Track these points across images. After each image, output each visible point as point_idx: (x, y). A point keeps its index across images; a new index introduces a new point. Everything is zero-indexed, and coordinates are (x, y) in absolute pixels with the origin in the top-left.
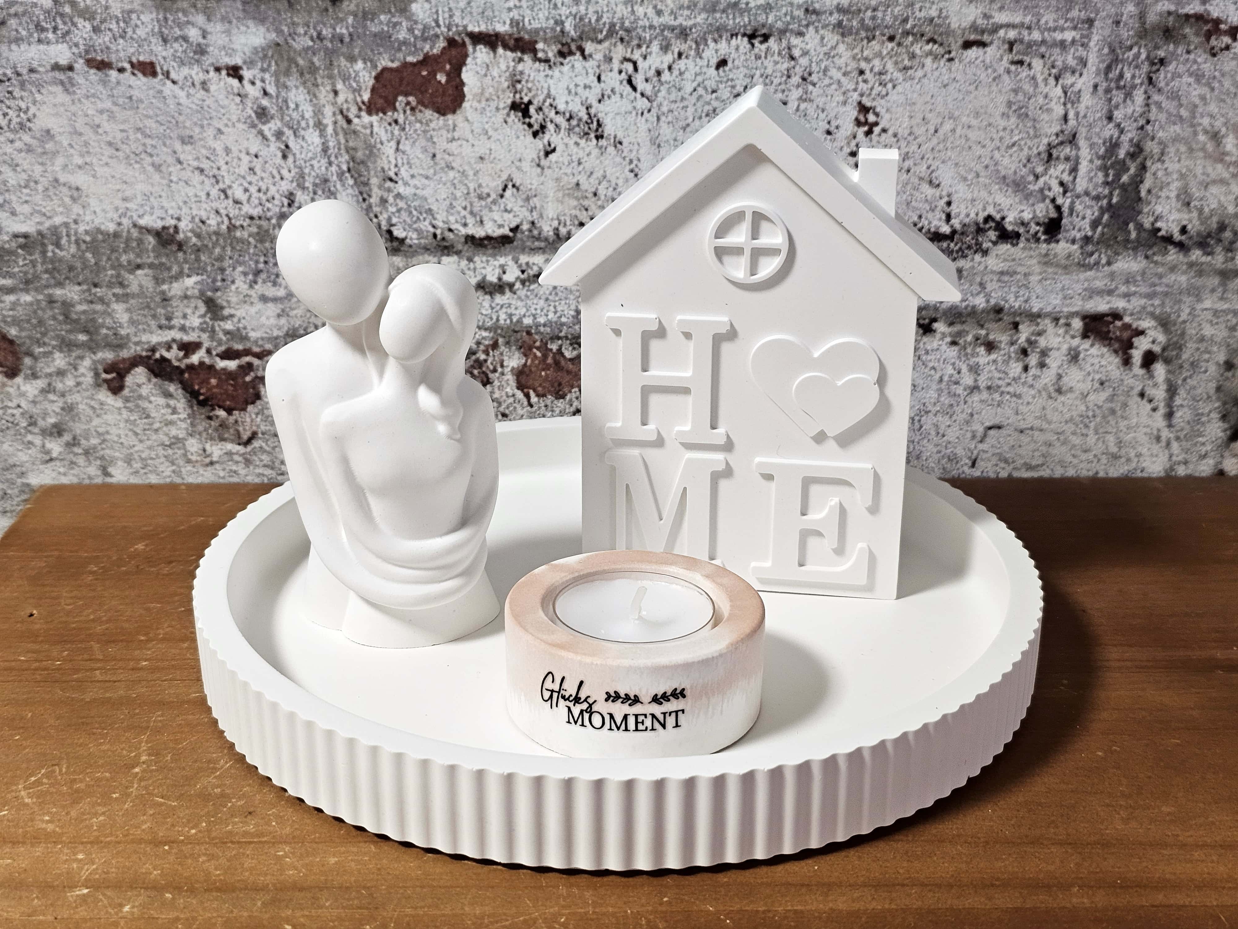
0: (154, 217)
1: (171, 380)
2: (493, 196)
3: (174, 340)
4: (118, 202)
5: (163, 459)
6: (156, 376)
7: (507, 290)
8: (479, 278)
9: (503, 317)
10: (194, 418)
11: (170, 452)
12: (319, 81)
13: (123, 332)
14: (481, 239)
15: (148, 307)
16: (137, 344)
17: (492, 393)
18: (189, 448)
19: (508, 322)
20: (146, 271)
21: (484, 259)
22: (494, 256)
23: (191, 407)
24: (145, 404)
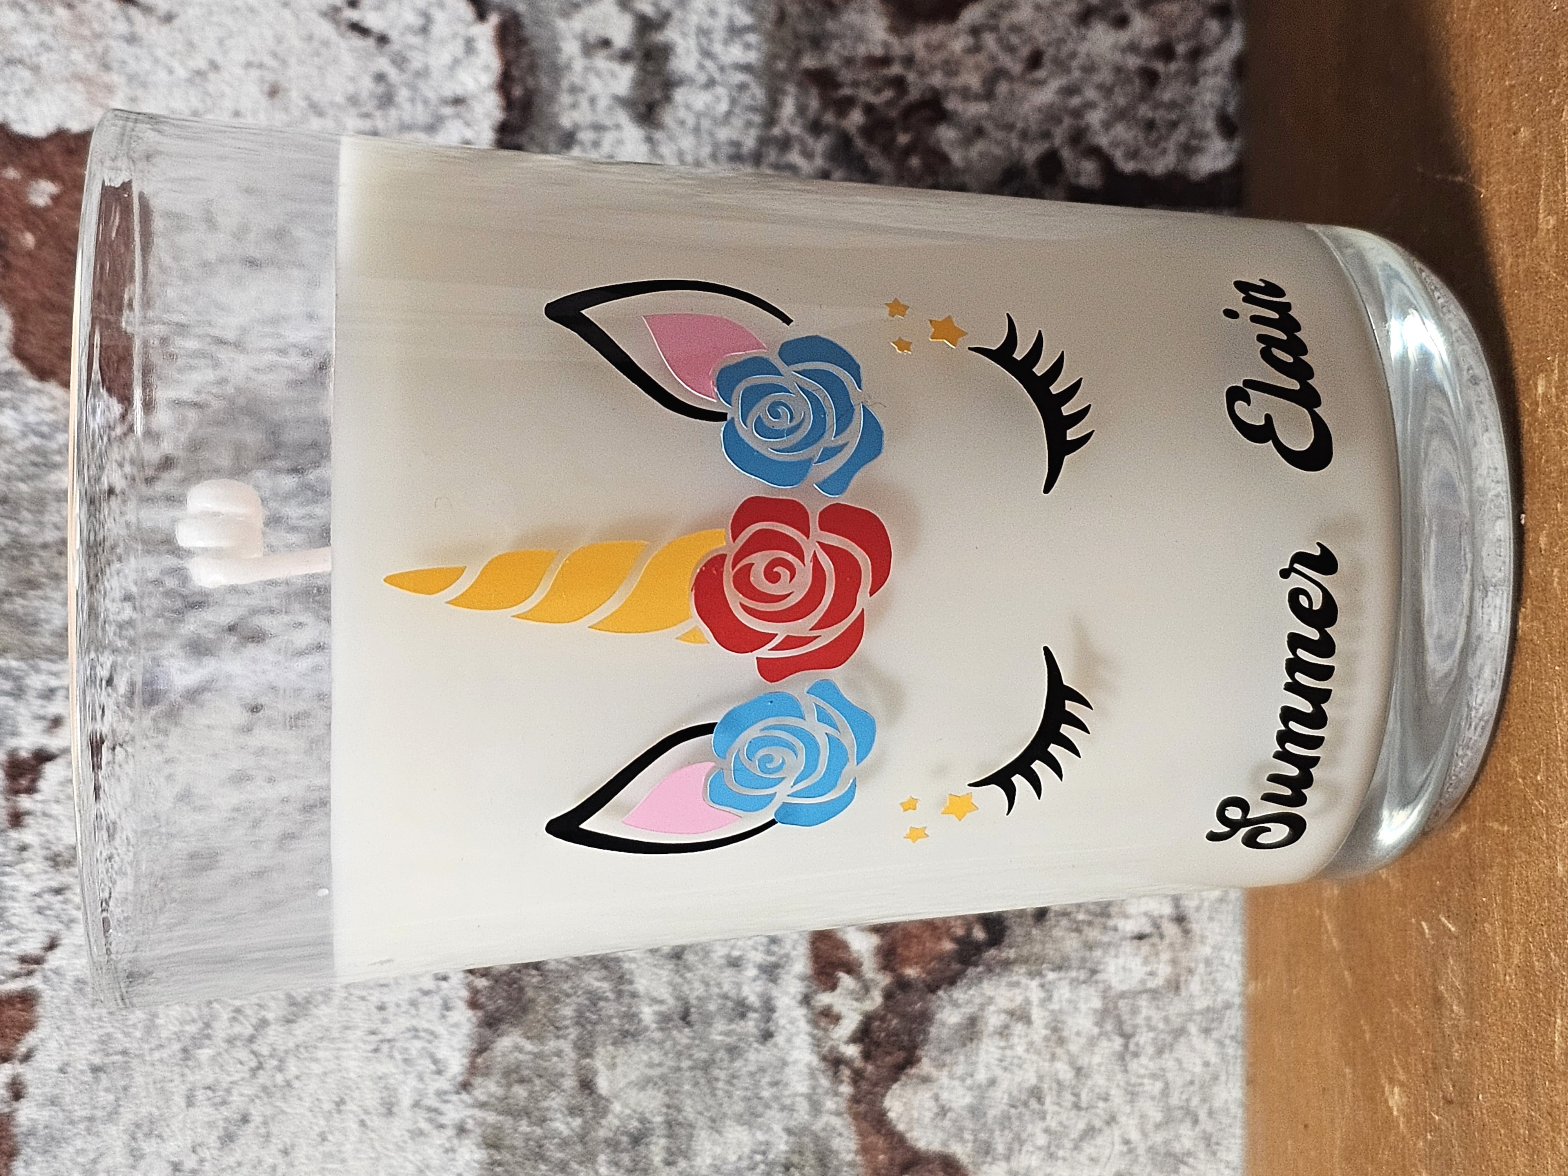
0: (440, 1029)
1: (925, 1018)
2: (383, 64)
3: (806, 1000)
4: (399, 1127)
5: (1168, 1061)
6: (911, 1060)
7: (660, 37)
8: (623, 117)
9: (736, 53)
10: (1040, 959)
11: (1144, 1038)
12: (50, 536)
13: (781, 1146)
14: (509, 104)
15: (706, 1066)
16: (816, 1108)
17: (966, 94)
18: (1132, 983)
19: (752, 38)
20: (599, 1062)
21: (565, 99)
22: (557, 71)
23: (1007, 964)
24: (999, 1099)
